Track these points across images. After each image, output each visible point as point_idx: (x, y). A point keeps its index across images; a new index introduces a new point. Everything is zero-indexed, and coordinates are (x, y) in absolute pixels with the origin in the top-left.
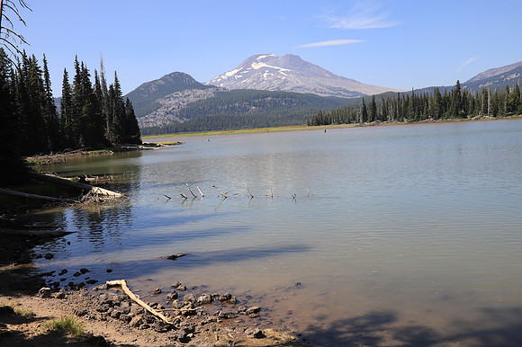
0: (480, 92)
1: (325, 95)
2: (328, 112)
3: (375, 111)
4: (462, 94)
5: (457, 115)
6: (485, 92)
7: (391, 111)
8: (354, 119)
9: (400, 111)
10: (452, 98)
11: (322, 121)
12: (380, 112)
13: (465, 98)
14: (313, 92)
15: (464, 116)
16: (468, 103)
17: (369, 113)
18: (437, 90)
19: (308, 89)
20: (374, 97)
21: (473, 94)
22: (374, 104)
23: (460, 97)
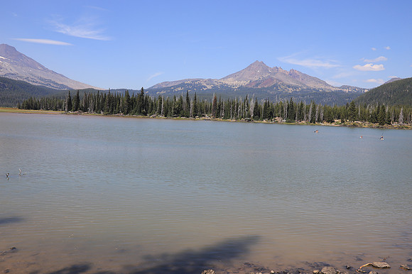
0: (157, 97)
1: (37, 84)
2: (38, 99)
3: (79, 102)
4: (144, 98)
5: (140, 113)
6: (160, 98)
7: (91, 105)
8: (60, 107)
9: (98, 105)
10: (137, 100)
11: (31, 106)
12: (82, 103)
13: (146, 101)
14: (25, 80)
15: (145, 114)
16: (148, 105)
17: (74, 103)
18: (127, 92)
19: (21, 77)
20: (78, 91)
21: (152, 99)
22: (78, 97)
23: (143, 100)
